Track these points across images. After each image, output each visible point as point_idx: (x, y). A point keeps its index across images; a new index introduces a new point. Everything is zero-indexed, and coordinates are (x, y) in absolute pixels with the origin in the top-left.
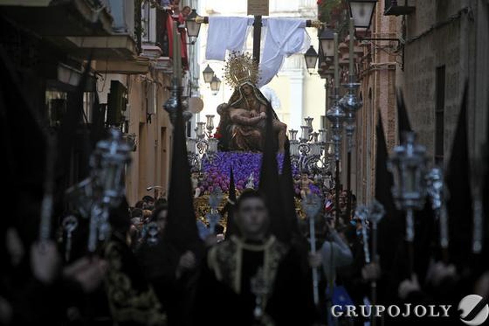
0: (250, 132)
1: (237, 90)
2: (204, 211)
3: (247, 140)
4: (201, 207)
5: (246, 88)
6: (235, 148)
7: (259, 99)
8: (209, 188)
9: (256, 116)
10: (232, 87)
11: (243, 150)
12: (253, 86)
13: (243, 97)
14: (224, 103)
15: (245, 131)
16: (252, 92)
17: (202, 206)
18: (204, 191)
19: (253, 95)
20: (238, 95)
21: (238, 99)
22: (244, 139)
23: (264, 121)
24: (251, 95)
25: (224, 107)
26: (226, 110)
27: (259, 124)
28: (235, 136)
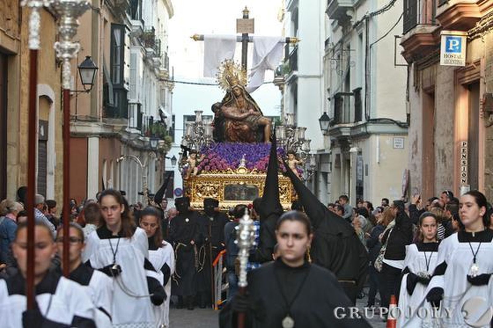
0: (241, 126)
1: (229, 92)
2: (202, 188)
3: (238, 133)
4: (198, 184)
5: (237, 90)
6: (228, 139)
7: (247, 99)
8: (206, 167)
9: (246, 112)
10: (225, 90)
11: (234, 141)
12: (242, 88)
13: (234, 98)
14: (218, 103)
15: (236, 125)
16: (242, 94)
17: (200, 183)
18: (202, 170)
19: (243, 96)
20: (229, 96)
21: (230, 99)
22: (234, 132)
23: (252, 116)
24: (241, 96)
25: (218, 105)
26: (219, 108)
27: (248, 119)
28: (228, 129)
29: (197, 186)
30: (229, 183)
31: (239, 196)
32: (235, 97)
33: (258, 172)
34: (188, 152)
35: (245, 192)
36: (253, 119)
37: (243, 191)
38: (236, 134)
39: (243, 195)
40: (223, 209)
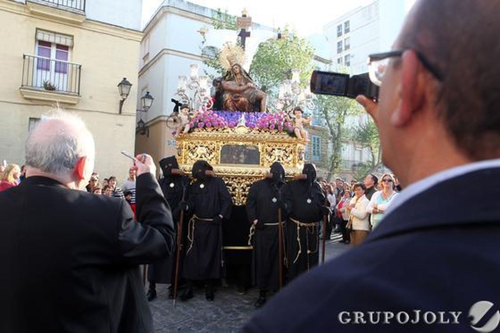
0: (239, 98)
1: (229, 71)
2: (194, 148)
4: (190, 144)
5: (236, 68)
8: (199, 124)
9: (244, 85)
14: (219, 77)
15: (235, 97)
16: (240, 72)
17: (192, 143)
18: (194, 128)
19: (241, 75)
20: (229, 75)
21: (229, 77)
22: (233, 103)
23: (250, 89)
24: (239, 74)
25: (219, 80)
26: (220, 82)
27: (245, 92)
28: (227, 100)
29: (189, 146)
30: (226, 144)
31: (237, 159)
32: (234, 75)
33: (260, 131)
34: (179, 107)
35: (245, 154)
36: (251, 92)
37: (242, 153)
38: (235, 105)
39: (241, 158)
40: (219, 174)
